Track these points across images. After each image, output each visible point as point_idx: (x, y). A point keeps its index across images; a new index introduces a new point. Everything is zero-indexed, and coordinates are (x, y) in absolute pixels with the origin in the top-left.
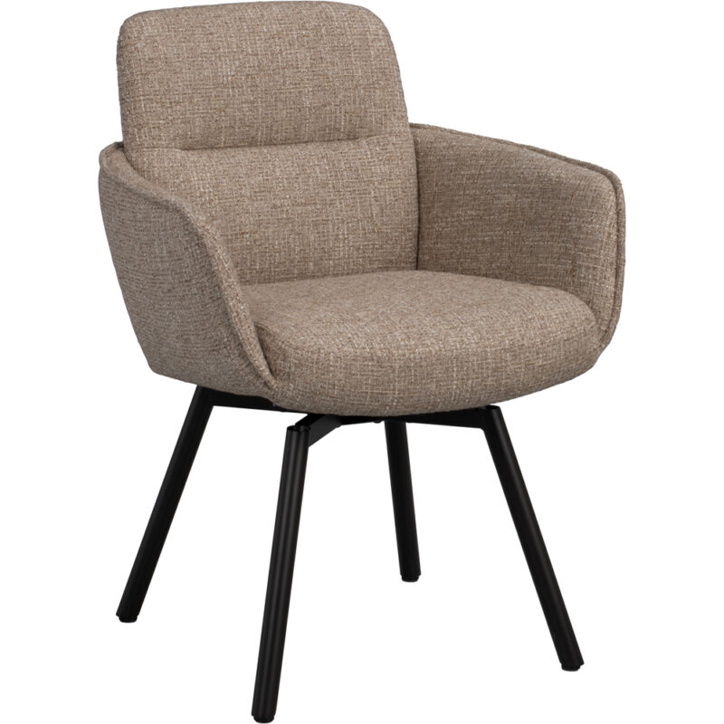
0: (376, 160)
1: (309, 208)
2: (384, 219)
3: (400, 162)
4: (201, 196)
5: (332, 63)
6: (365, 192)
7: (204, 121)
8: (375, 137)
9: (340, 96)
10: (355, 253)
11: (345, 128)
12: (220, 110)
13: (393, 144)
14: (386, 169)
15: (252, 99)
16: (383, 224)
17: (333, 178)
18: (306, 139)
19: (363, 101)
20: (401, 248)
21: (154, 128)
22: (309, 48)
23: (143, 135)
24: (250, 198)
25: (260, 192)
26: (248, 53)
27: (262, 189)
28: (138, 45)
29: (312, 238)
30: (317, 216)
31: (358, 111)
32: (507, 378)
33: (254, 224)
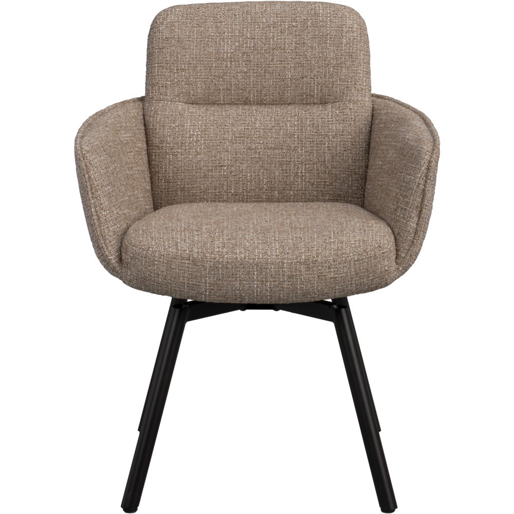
0: (334, 119)
1: (277, 151)
2: (334, 163)
3: (352, 123)
4: (190, 137)
5: (312, 47)
6: (322, 143)
7: (206, 84)
8: (338, 103)
9: (315, 72)
10: (310, 187)
11: (318, 95)
12: (219, 77)
13: (350, 109)
14: (340, 127)
15: (245, 70)
16: (333, 167)
17: (299, 131)
18: (289, 102)
19: (332, 76)
20: (348, 186)
21: (162, 86)
22: (296, 35)
23: (154, 91)
24: (231, 141)
25: (240, 137)
26: (247, 37)
27: (242, 135)
28: (161, 28)
29: (277, 174)
30: (283, 158)
31: (327, 83)
32: (301, 284)
33: (231, 160)
